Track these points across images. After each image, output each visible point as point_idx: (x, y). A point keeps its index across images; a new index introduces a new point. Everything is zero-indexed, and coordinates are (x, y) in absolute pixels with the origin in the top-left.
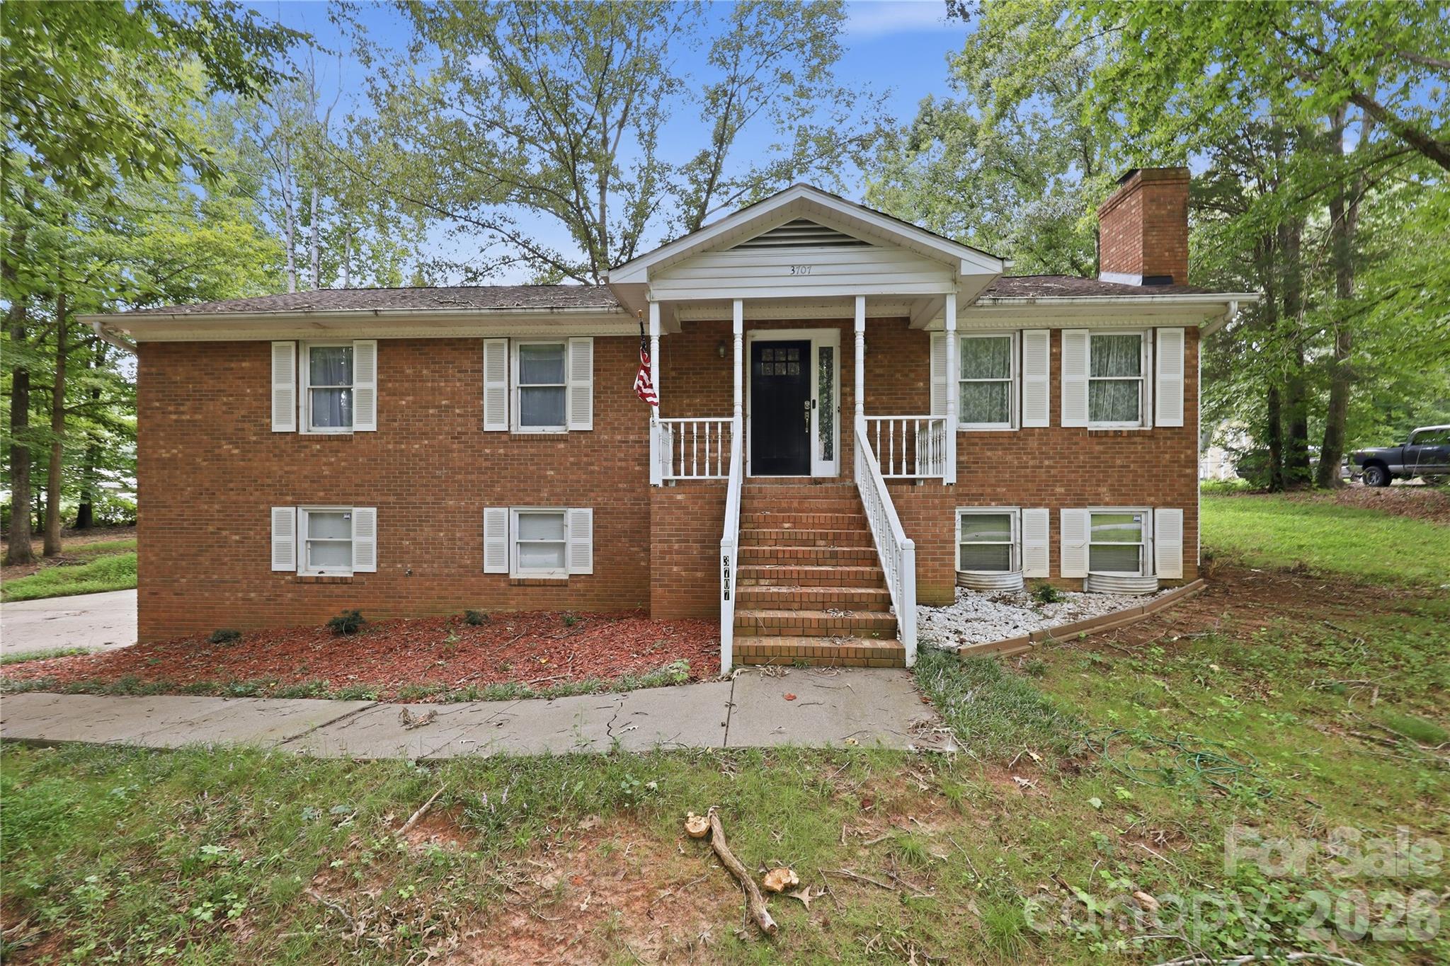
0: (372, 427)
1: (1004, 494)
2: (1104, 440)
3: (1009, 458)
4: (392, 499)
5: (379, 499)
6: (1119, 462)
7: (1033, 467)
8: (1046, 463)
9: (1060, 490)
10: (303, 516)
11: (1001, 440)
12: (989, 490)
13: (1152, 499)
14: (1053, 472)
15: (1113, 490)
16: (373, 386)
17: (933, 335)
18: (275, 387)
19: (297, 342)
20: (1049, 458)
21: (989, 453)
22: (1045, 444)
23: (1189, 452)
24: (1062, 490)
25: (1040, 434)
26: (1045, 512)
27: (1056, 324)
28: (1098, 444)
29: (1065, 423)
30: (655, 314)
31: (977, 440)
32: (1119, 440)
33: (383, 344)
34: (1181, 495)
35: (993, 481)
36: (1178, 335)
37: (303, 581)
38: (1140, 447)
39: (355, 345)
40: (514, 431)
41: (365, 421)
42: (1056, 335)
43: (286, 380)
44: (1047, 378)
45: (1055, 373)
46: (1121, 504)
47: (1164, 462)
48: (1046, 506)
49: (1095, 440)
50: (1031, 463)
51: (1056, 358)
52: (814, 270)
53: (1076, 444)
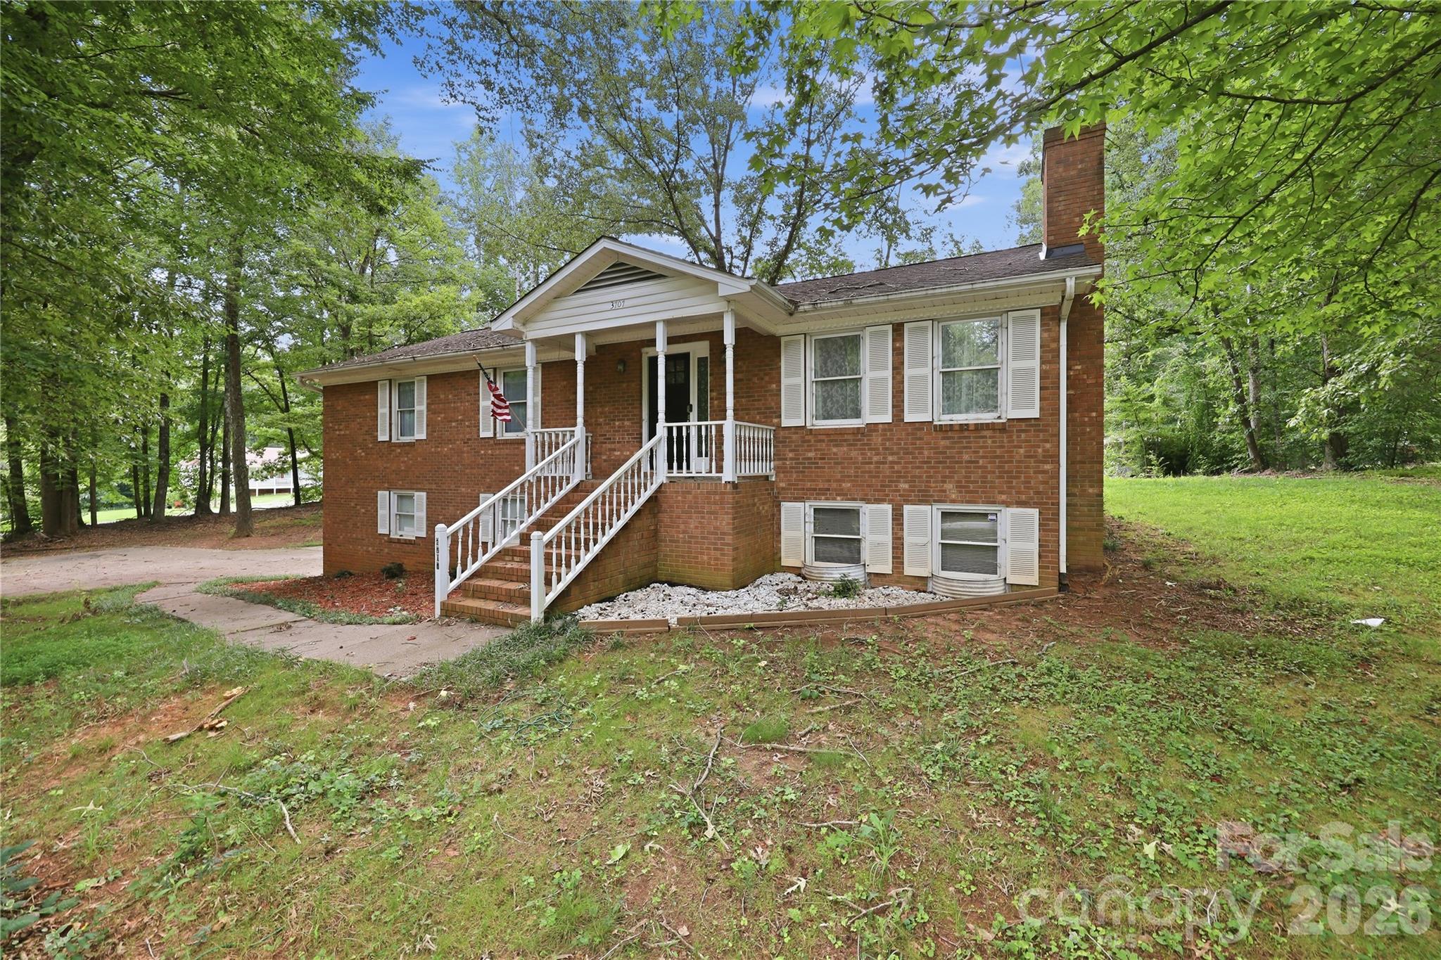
0: (424, 436)
1: (849, 490)
2: (950, 434)
3: (853, 454)
4: (434, 486)
5: (427, 486)
6: (966, 457)
7: (877, 463)
8: (890, 458)
9: (904, 486)
10: (394, 498)
11: (846, 437)
12: (834, 485)
13: (1004, 497)
14: (896, 467)
15: (960, 487)
16: (424, 408)
17: (783, 340)
18: (380, 411)
19: (390, 381)
20: (892, 454)
21: (835, 450)
22: (889, 440)
23: (1048, 446)
24: (906, 486)
25: (884, 430)
26: (888, 508)
27: (898, 318)
28: (944, 438)
29: (908, 418)
30: (530, 349)
31: (823, 437)
32: (966, 434)
33: (431, 378)
34: (1038, 493)
35: (839, 476)
36: (1033, 317)
37: (391, 541)
38: (989, 441)
39: (416, 380)
40: (499, 437)
41: (422, 434)
42: (898, 329)
43: (383, 407)
44: (888, 373)
45: (898, 368)
46: (968, 502)
47: (1017, 458)
48: (890, 502)
49: (940, 435)
50: (875, 459)
51: (898, 352)
52: (627, 303)
53: (921, 439)
